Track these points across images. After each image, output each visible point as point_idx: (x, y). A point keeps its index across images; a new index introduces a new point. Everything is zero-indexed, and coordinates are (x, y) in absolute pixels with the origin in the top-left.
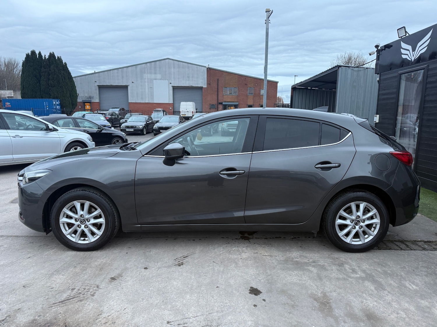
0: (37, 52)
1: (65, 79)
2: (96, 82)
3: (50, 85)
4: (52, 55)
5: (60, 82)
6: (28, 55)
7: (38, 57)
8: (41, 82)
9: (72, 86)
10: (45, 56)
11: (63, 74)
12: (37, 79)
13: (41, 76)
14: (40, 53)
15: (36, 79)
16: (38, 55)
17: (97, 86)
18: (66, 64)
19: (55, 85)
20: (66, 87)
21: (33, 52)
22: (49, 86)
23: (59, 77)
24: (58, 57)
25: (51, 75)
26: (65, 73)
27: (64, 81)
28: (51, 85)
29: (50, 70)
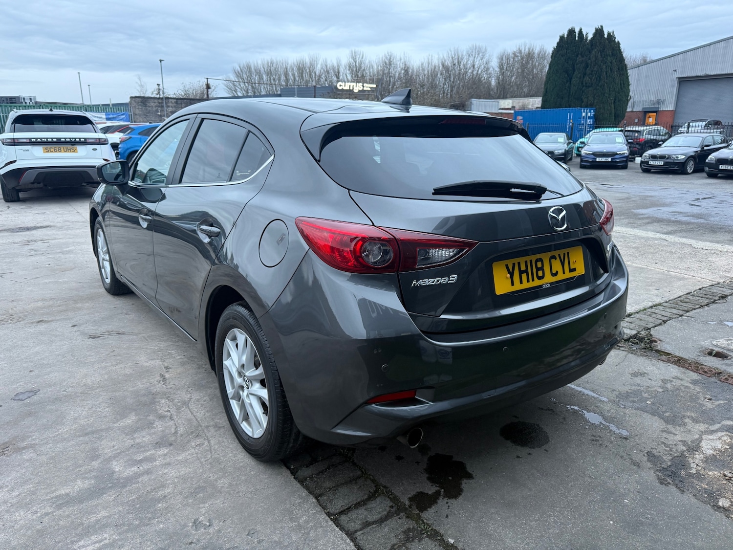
0: (577, 31)
1: (611, 71)
2: (675, 71)
3: (584, 84)
4: (599, 32)
5: (602, 77)
6: (562, 38)
7: (577, 39)
8: (573, 80)
9: (622, 82)
10: (587, 34)
11: (609, 63)
12: (568, 75)
13: (574, 71)
14: (581, 32)
15: (566, 75)
16: (577, 35)
17: (675, 79)
18: (618, 42)
19: (592, 84)
20: (611, 86)
21: (571, 32)
22: (583, 86)
23: (601, 69)
24: (609, 34)
25: (589, 67)
26: (614, 61)
27: (608, 74)
28: (586, 83)
29: (590, 59)
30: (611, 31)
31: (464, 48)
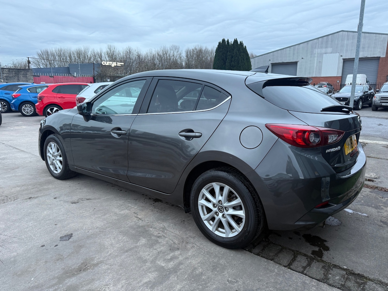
0: (226, 40)
1: (243, 60)
2: (270, 60)
3: (232, 66)
4: (236, 41)
5: (239, 62)
6: (220, 43)
7: (226, 44)
8: (226, 63)
9: (248, 65)
10: (231, 42)
11: (242, 56)
12: (224, 61)
13: (226, 59)
14: (228, 41)
15: (223, 61)
16: (226, 42)
17: (270, 64)
18: (245, 46)
19: (235, 66)
20: (244, 67)
21: (224, 40)
22: (231, 67)
23: (239, 59)
24: (240, 42)
25: (234, 57)
26: (244, 55)
27: (242, 61)
28: (232, 65)
29: (233, 54)
30: (241, 41)
31: (168, 46)
